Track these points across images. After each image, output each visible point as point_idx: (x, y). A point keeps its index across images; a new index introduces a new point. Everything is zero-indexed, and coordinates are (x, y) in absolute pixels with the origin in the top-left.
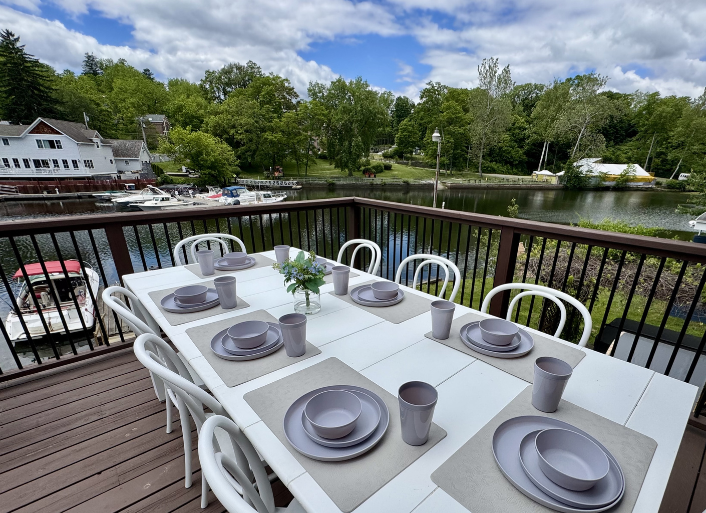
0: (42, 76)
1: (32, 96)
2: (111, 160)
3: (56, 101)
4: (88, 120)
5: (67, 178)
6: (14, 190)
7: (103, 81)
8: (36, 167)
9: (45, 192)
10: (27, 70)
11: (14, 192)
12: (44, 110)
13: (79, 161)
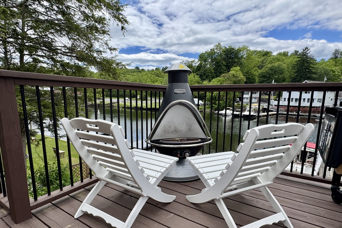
0: (313, 63)
1: (304, 72)
2: (332, 99)
3: (314, 73)
4: (326, 80)
5: (306, 107)
6: (284, 110)
7: (339, 61)
8: (295, 101)
9: (295, 112)
10: (307, 62)
11: (283, 111)
12: (307, 77)
13: (316, 99)
